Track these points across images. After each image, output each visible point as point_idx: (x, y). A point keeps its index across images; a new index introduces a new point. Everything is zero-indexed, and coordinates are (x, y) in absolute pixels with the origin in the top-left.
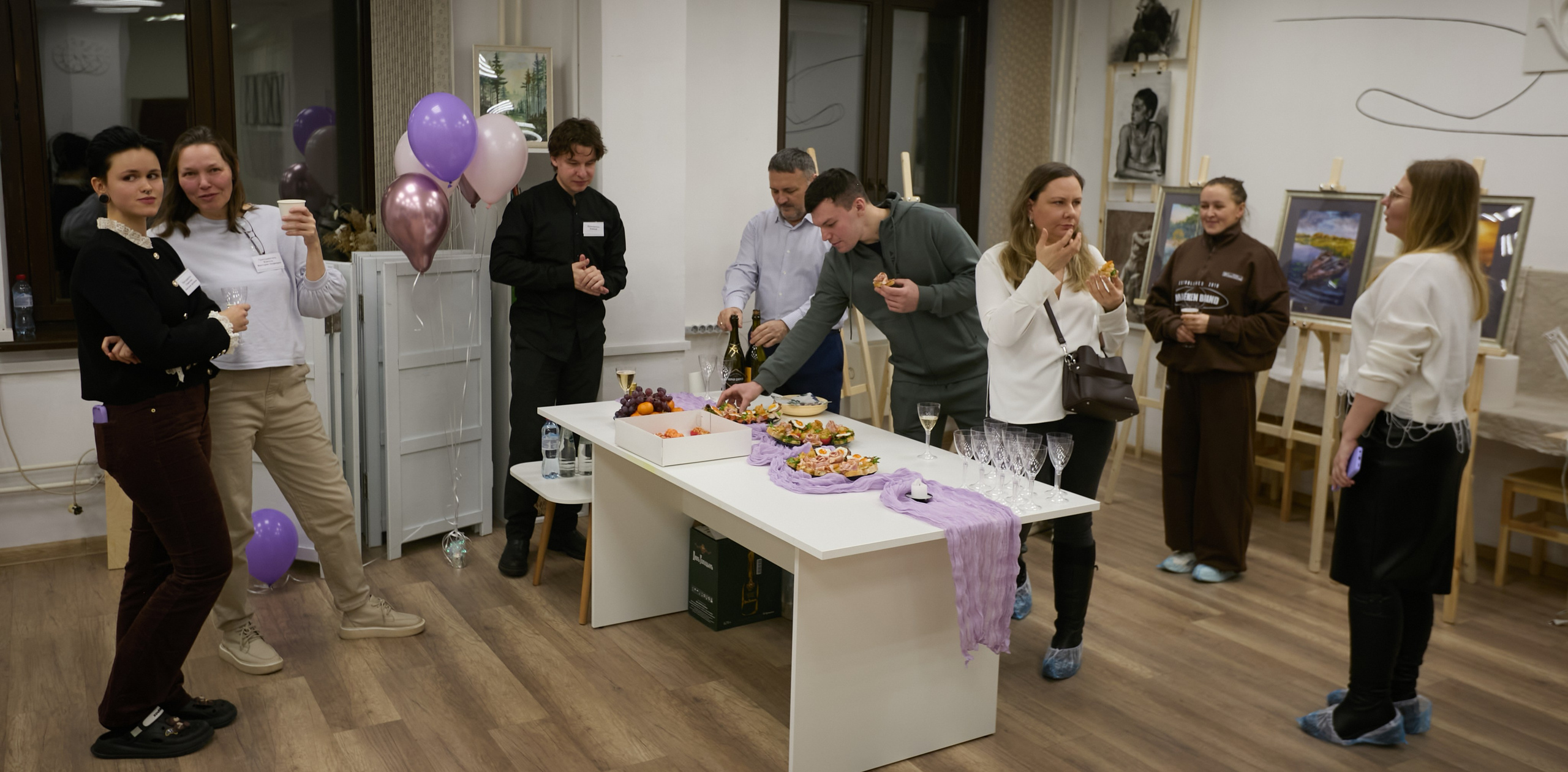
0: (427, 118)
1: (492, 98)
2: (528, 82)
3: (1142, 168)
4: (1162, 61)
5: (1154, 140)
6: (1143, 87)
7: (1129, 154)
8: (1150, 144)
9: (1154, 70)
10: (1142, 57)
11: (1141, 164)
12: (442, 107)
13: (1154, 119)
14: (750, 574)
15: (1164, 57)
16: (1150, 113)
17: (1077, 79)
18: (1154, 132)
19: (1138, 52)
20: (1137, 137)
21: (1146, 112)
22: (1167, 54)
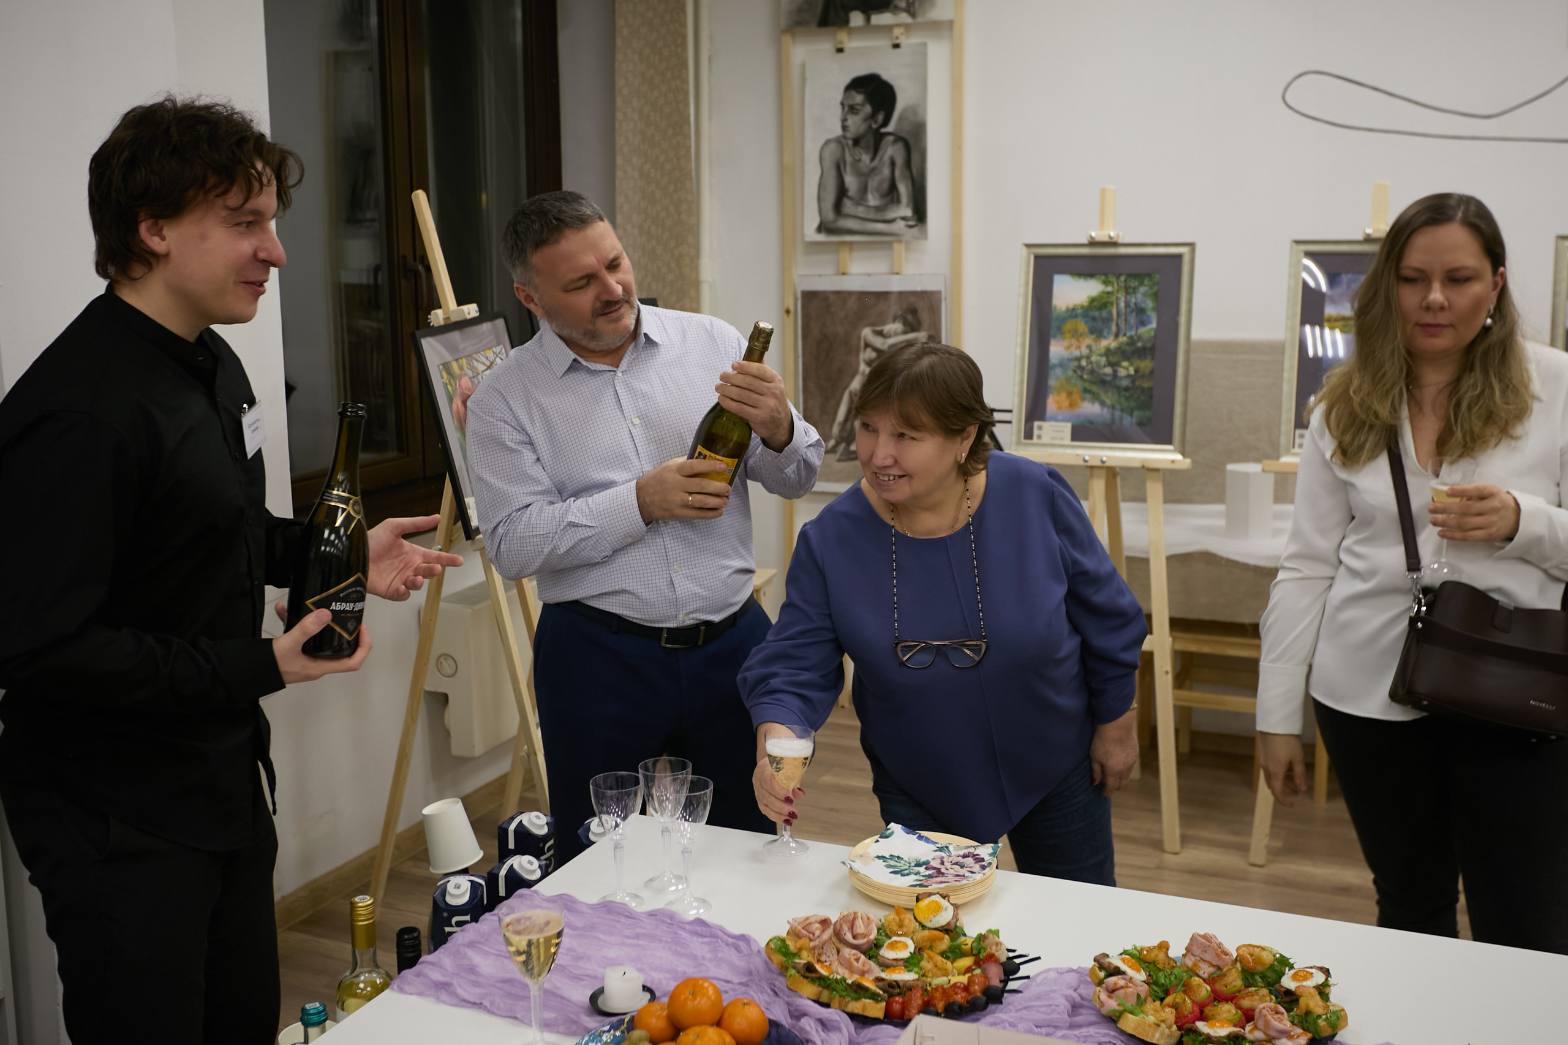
3: (872, 216)
4: (898, 25)
5: (893, 164)
6: (862, 71)
7: (842, 192)
8: (886, 171)
9: (884, 43)
10: (857, 19)
11: (869, 207)
13: (891, 128)
15: (904, 18)
16: (880, 117)
18: (891, 151)
19: (847, 9)
20: (857, 161)
21: (873, 116)
22: (910, 12)
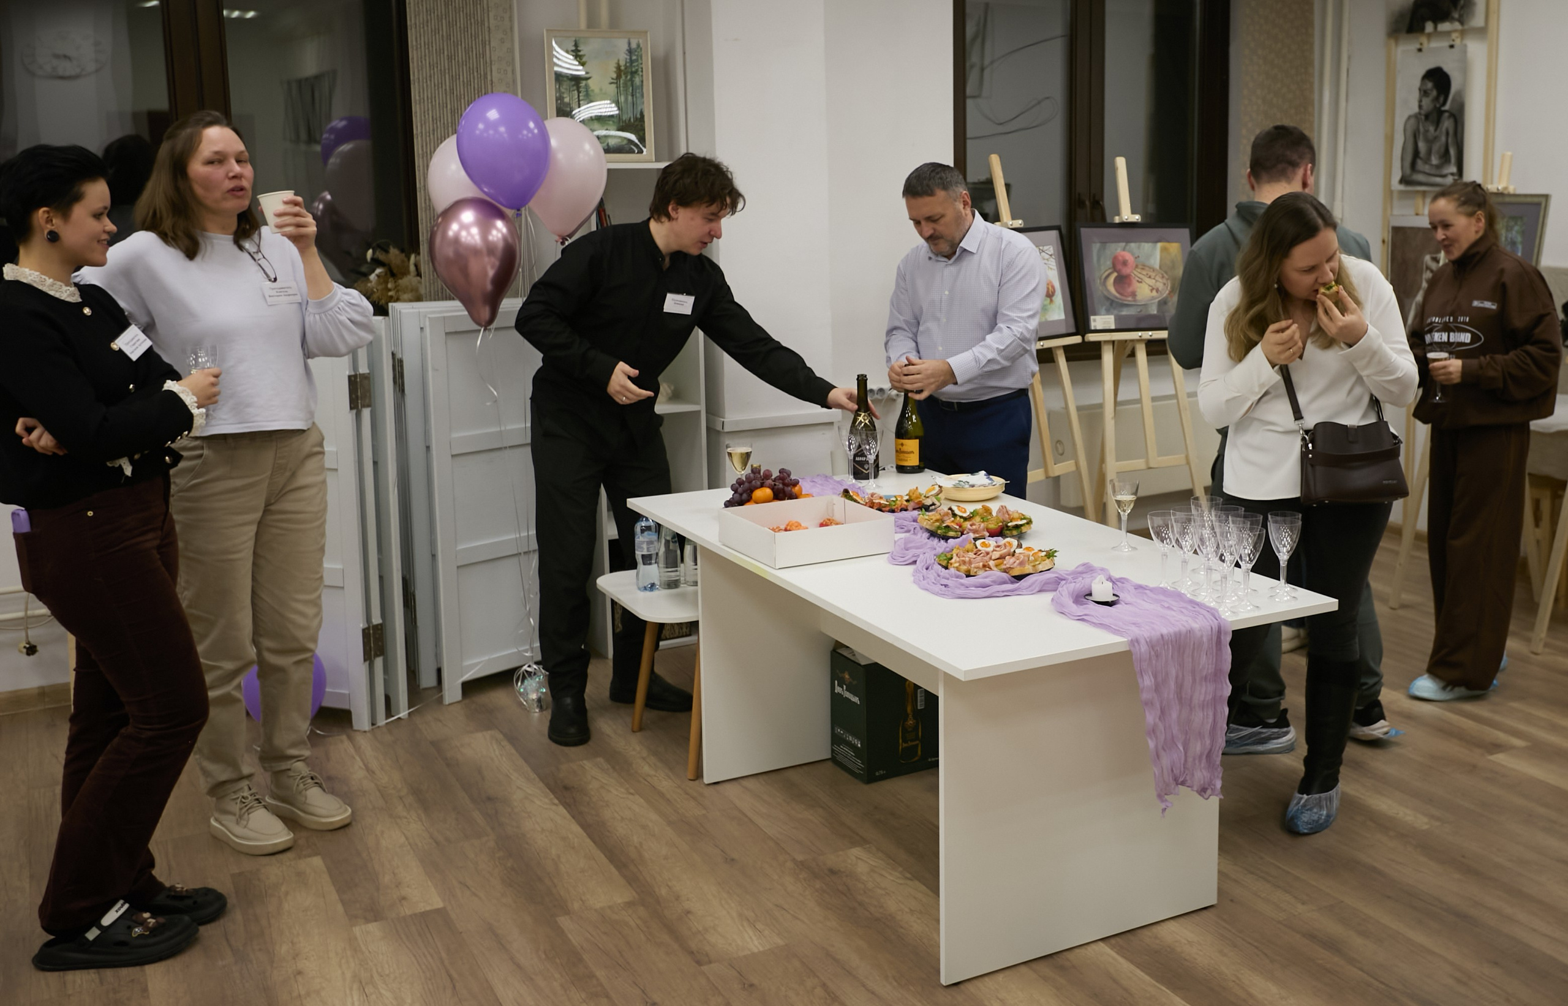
0: (481, 126)
1: (571, 99)
2: (619, 77)
3: (1433, 172)
4: (1455, 31)
5: (1447, 134)
6: (1431, 65)
7: (1416, 154)
8: (1443, 139)
9: (1445, 44)
10: (1429, 27)
11: (1432, 165)
12: (500, 112)
13: (1447, 107)
14: (909, 709)
15: (1457, 25)
16: (1442, 99)
17: (1349, 58)
18: (1447, 124)
19: (1424, 20)
20: (1427, 131)
21: (1437, 99)
22: (1462, 23)
